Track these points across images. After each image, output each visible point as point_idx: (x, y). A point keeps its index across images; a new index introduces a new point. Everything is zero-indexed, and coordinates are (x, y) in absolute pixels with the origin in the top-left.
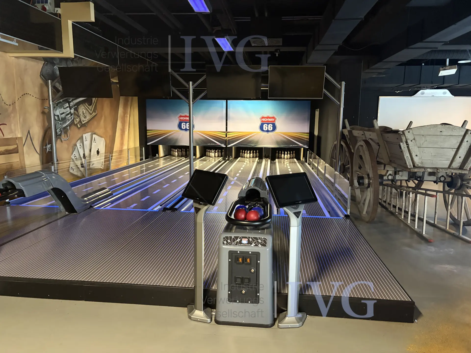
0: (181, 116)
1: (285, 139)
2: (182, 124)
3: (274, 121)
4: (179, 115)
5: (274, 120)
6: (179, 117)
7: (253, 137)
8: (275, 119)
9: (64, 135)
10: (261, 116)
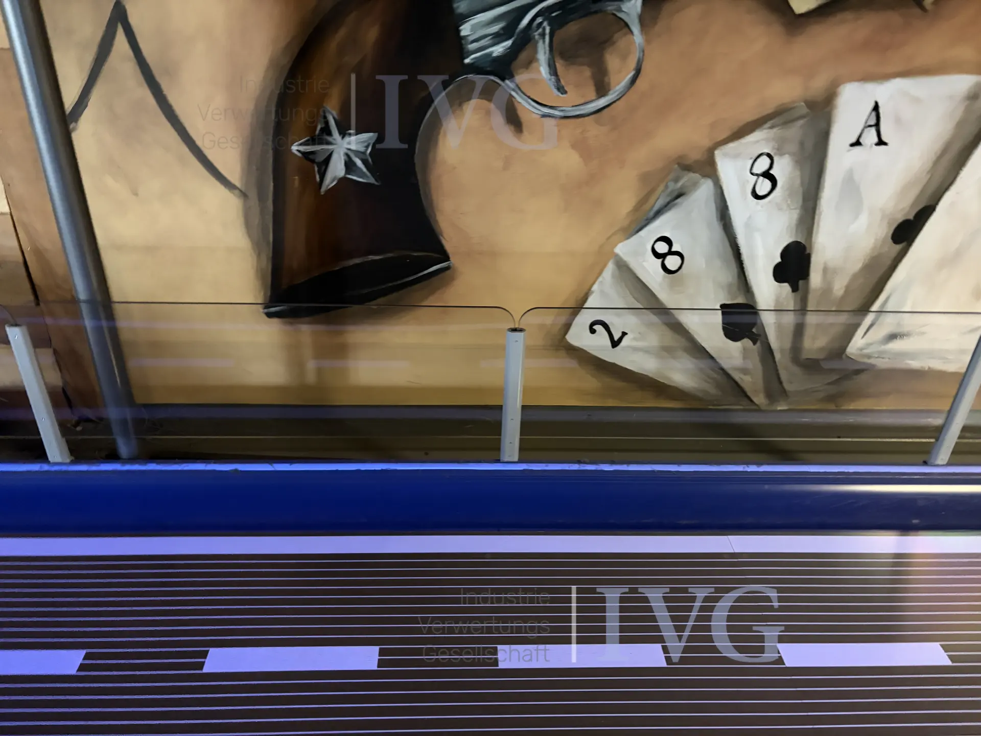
9: (554, 71)
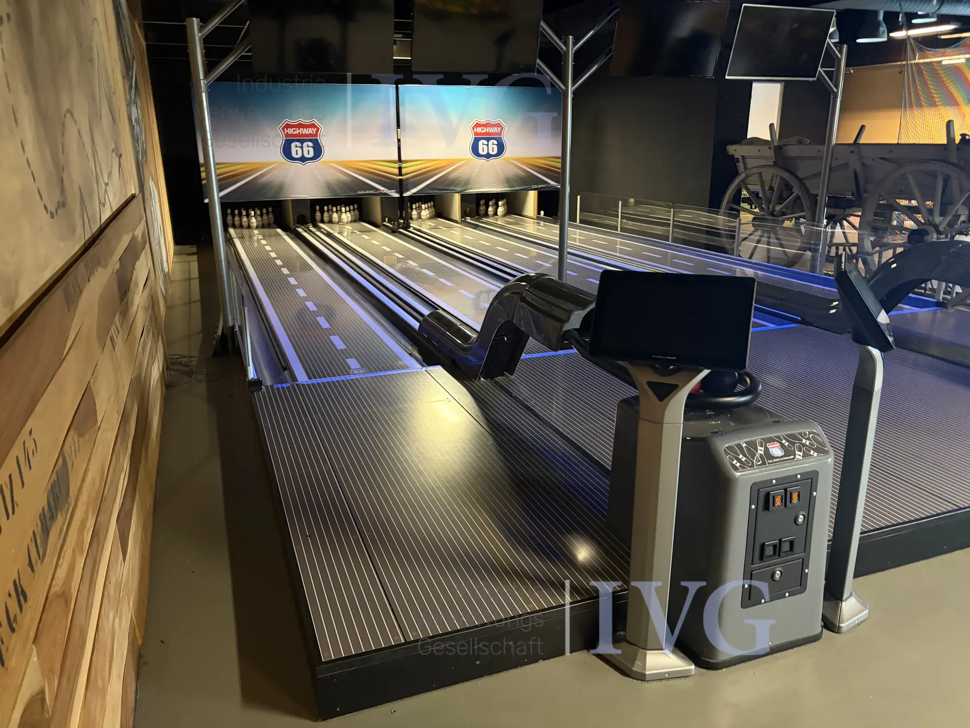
0: (288, 126)
1: (522, 173)
2: (293, 145)
3: (500, 134)
4: (283, 124)
5: (499, 130)
6: (283, 129)
7: (458, 171)
8: (502, 128)
10: (473, 123)
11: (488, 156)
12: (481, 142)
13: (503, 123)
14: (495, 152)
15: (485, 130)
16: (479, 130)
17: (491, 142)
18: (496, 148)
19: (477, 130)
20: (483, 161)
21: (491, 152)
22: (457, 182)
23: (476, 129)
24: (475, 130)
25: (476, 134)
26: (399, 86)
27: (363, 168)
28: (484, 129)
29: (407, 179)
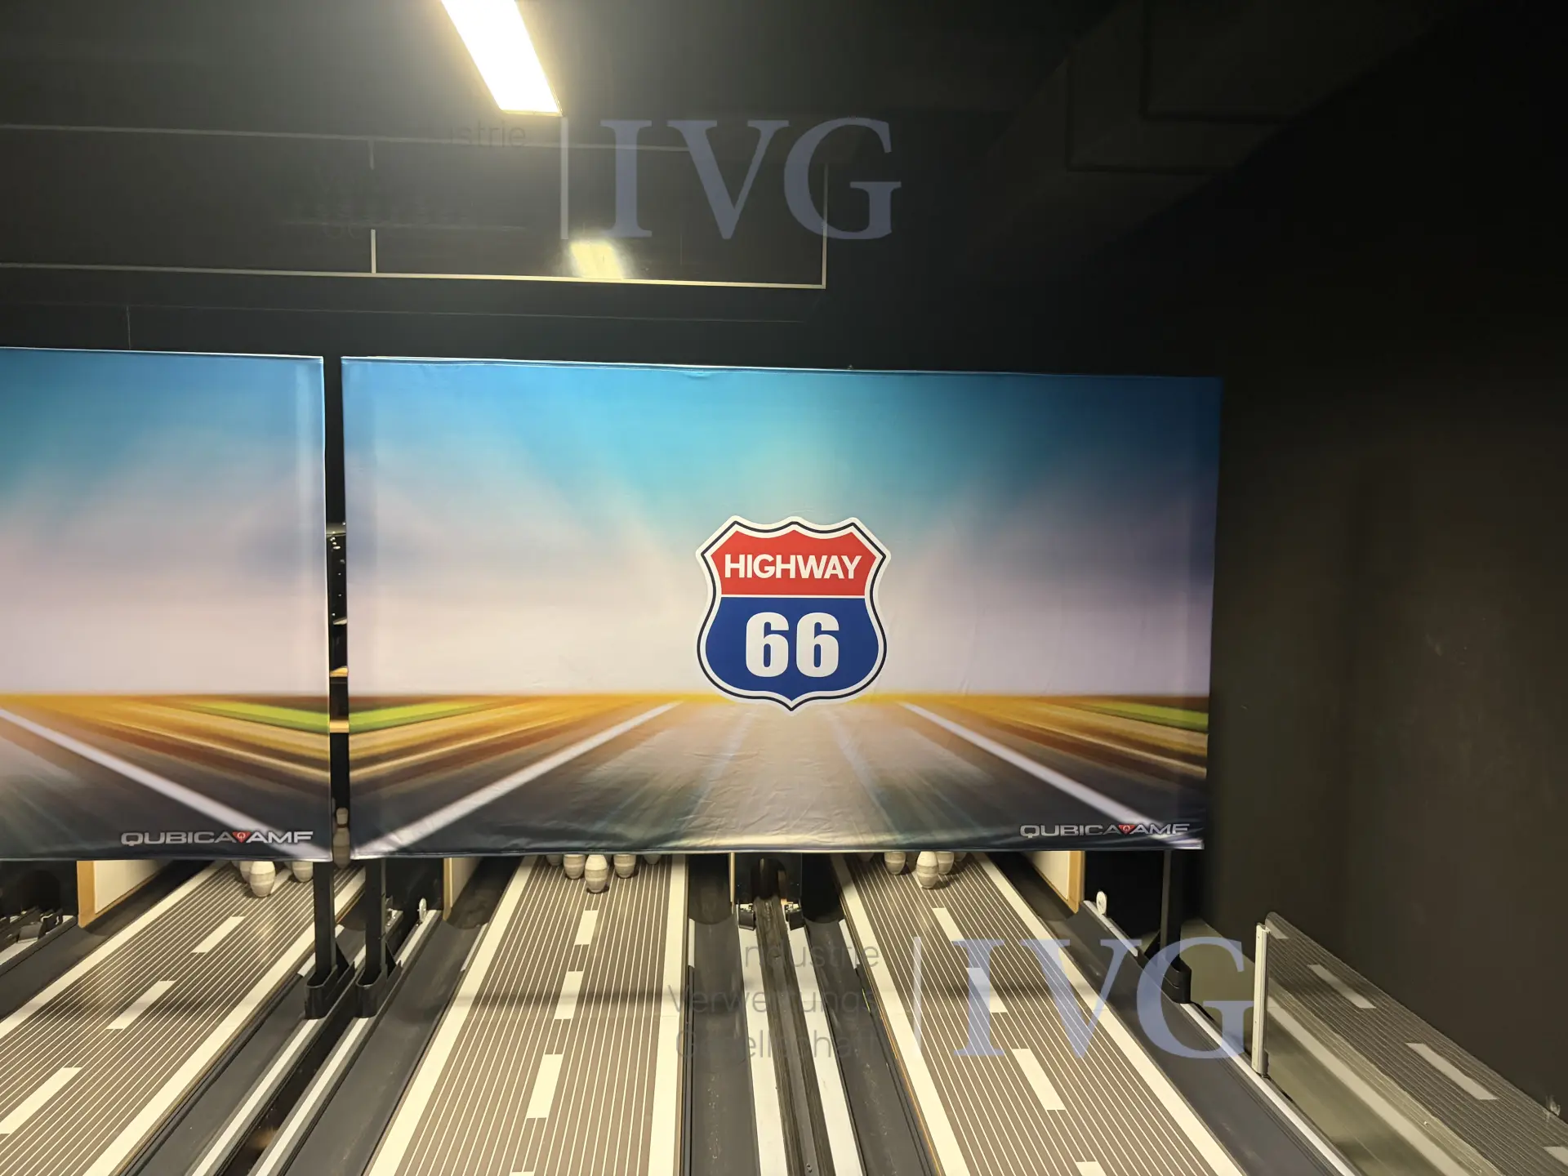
1: (966, 767)
3: (858, 584)
5: (851, 567)
7: (638, 750)
8: (868, 559)
10: (718, 533)
11: (792, 684)
12: (755, 625)
13: (870, 536)
14: (830, 664)
15: (780, 566)
16: (748, 566)
17: (807, 623)
18: (831, 648)
19: (740, 566)
20: (765, 709)
21: (806, 667)
22: (630, 800)
23: (735, 560)
24: (729, 565)
25: (733, 583)
26: (345, 360)
27: (151, 730)
28: (773, 564)
29: (374, 783)
